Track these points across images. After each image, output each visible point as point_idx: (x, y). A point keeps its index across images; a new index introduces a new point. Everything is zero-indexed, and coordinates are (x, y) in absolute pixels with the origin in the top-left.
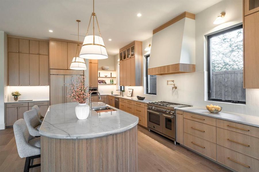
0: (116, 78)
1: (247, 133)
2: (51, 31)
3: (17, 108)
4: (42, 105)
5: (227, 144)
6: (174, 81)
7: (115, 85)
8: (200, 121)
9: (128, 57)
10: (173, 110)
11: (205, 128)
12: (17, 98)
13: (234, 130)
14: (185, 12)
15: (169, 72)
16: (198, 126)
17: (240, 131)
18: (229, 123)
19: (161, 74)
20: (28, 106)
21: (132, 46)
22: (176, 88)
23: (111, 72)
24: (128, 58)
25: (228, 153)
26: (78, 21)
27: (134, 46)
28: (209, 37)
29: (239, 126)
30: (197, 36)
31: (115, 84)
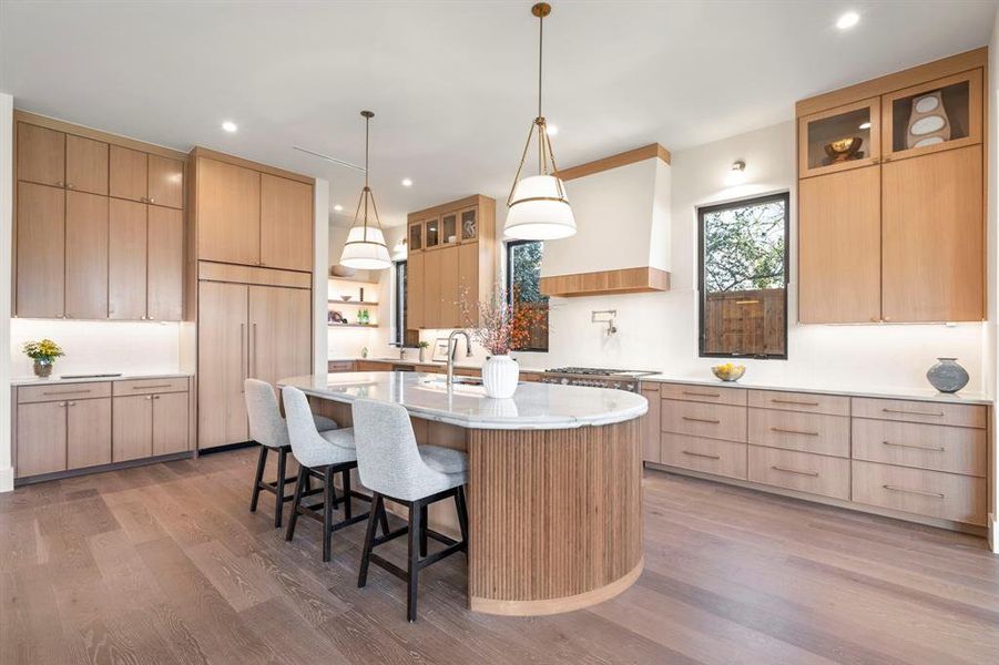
0: (376, 304)
1: (814, 409)
2: (230, 127)
3: (66, 405)
4: (168, 390)
5: (772, 440)
6: (615, 312)
7: (373, 330)
8: (707, 399)
9: (446, 241)
10: (630, 383)
11: (719, 413)
12: (48, 367)
13: (788, 407)
14: (657, 144)
15: (614, 286)
16: (701, 411)
17: (798, 408)
18: (775, 396)
19: (567, 295)
20: (112, 397)
21: (467, 210)
22: (614, 331)
23: (364, 286)
24: (447, 245)
25: (773, 458)
26: (368, 114)
27: (473, 212)
28: (702, 211)
29: (798, 398)
30: (674, 203)
31: (376, 326)
